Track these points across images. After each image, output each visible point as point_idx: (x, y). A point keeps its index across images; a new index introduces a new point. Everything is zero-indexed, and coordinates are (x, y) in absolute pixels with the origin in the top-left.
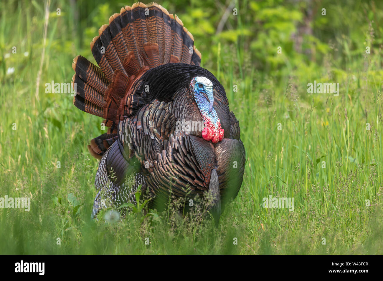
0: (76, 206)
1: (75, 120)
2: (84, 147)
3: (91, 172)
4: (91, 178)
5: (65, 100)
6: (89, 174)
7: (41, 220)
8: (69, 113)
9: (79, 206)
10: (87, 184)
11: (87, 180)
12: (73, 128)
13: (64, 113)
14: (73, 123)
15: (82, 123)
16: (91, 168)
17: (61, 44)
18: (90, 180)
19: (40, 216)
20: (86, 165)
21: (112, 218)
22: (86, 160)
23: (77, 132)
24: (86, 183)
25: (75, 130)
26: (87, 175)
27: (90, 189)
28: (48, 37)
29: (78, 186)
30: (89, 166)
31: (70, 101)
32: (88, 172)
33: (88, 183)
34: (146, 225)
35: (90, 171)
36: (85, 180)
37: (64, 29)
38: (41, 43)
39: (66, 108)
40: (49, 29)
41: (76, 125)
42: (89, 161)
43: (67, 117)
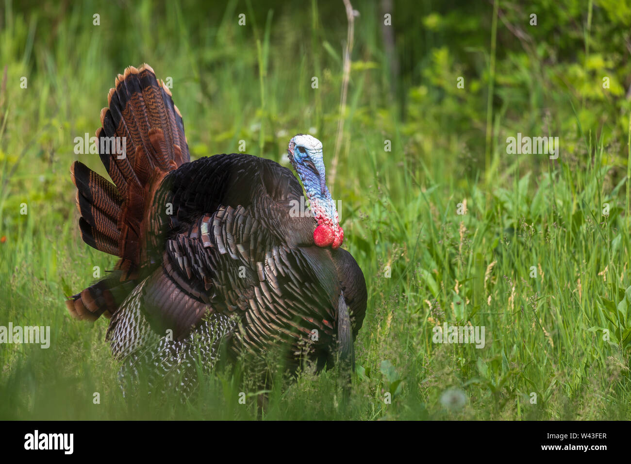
0: (395, 380)
1: (392, 240)
2: (407, 283)
3: (420, 324)
4: (419, 334)
5: (377, 206)
6: (415, 328)
7: (336, 405)
8: (383, 228)
9: (399, 382)
10: (412, 345)
11: (412, 338)
12: (388, 252)
13: (374, 227)
14: (389, 245)
15: (404, 244)
16: (419, 318)
17: (370, 113)
18: (417, 339)
19: (335, 397)
20: (410, 314)
21: (454, 401)
22: (410, 305)
23: (396, 259)
24: (410, 342)
25: (393, 256)
26: (412, 329)
27: (417, 353)
28: (349, 103)
29: (397, 348)
30: (415, 316)
31: (384, 207)
32: (414, 325)
33: (414, 344)
34: (510, 412)
35: (417, 324)
36: (408, 338)
37: (374, 90)
38: (337, 112)
39: (378, 219)
40: (351, 89)
41: (395, 248)
42: (415, 307)
43: (380, 233)
